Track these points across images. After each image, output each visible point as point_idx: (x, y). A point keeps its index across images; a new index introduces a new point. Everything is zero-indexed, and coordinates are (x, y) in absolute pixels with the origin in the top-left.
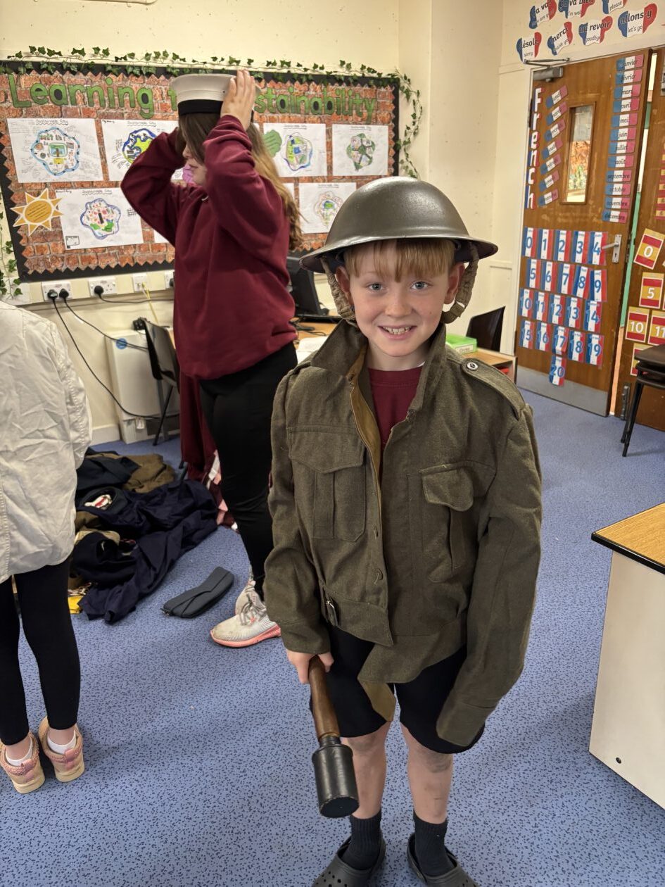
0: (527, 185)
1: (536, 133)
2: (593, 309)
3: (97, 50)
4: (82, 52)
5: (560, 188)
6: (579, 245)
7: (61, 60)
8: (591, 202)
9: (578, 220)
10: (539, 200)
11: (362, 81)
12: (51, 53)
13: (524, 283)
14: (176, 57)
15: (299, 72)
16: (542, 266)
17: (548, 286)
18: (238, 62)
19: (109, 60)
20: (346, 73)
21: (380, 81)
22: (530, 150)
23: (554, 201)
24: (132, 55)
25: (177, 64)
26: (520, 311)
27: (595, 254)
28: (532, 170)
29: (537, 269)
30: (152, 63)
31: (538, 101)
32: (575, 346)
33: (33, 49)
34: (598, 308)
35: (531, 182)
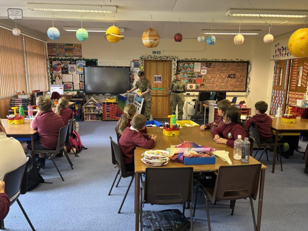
3: (194, 59)
4: (192, 59)
6: (280, 93)
7: (188, 60)
8: (282, 85)
9: (280, 89)
10: (275, 84)
11: (241, 62)
12: (187, 59)
13: (272, 101)
14: (206, 59)
15: (228, 61)
17: (275, 102)
18: (217, 60)
19: (196, 60)
20: (237, 61)
21: (244, 62)
22: (274, 76)
24: (199, 59)
25: (206, 60)
27: (282, 95)
28: (274, 79)
29: (274, 98)
30: (203, 60)
31: (276, 66)
33: (185, 59)
35: (274, 81)
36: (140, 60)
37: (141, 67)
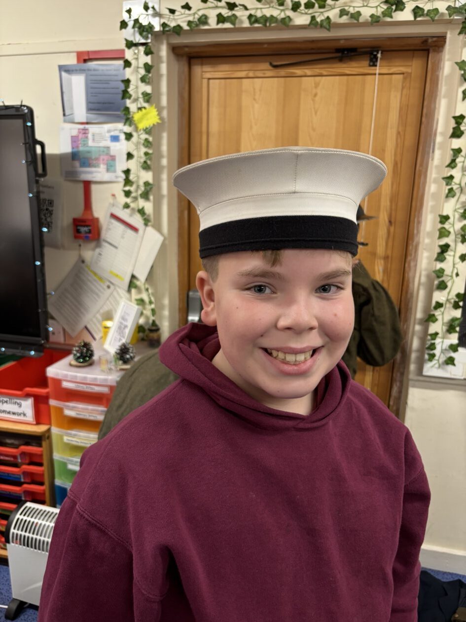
36: (130, 44)
37: (137, 117)
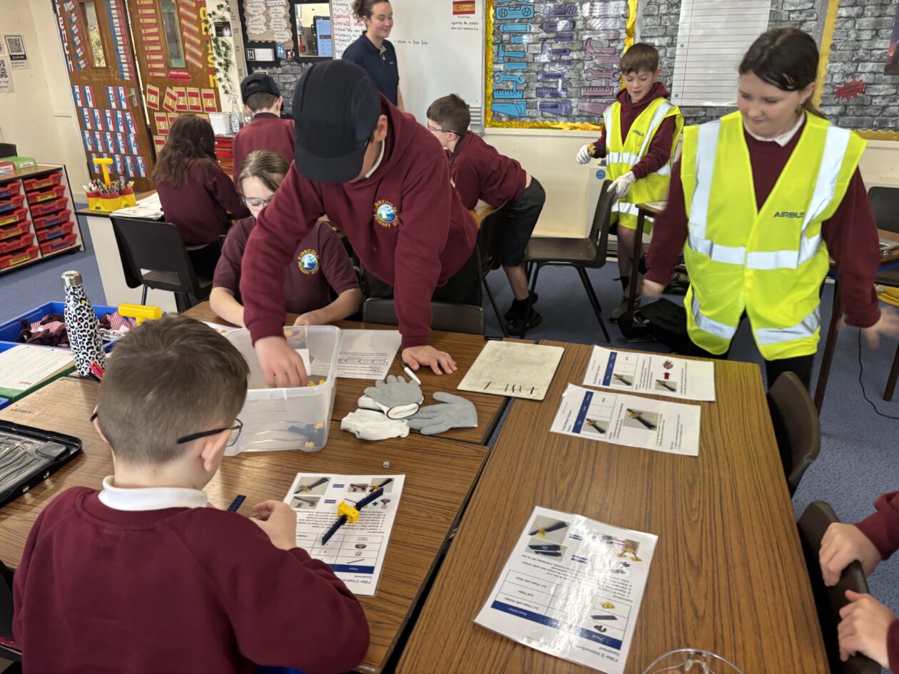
0: (66, 55)
1: (61, 18)
2: (132, 139)
5: (89, 57)
6: (111, 96)
8: (110, 67)
9: (105, 79)
10: (76, 65)
13: (83, 127)
16: (91, 112)
17: (100, 127)
22: (61, 30)
23: (87, 66)
26: (86, 147)
27: (122, 102)
28: (66, 44)
29: (89, 115)
32: (129, 167)
34: (135, 138)
35: (67, 52)
